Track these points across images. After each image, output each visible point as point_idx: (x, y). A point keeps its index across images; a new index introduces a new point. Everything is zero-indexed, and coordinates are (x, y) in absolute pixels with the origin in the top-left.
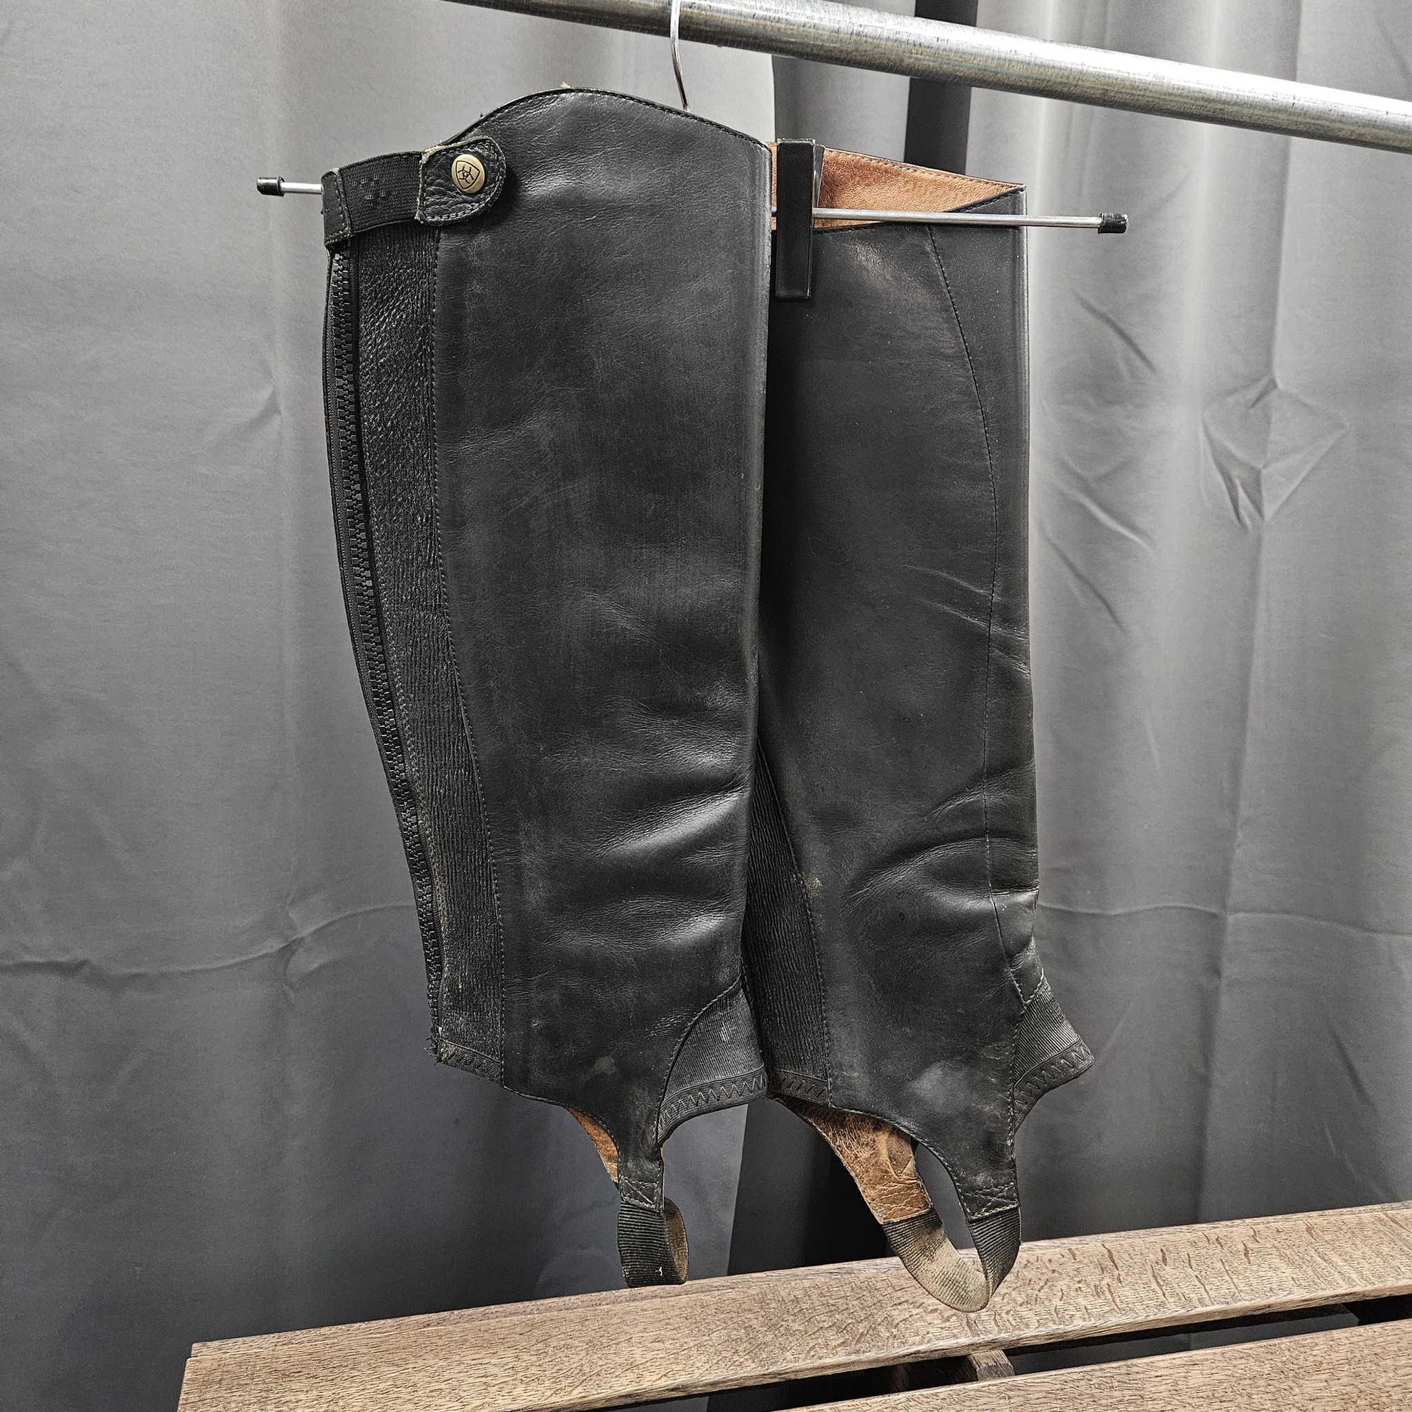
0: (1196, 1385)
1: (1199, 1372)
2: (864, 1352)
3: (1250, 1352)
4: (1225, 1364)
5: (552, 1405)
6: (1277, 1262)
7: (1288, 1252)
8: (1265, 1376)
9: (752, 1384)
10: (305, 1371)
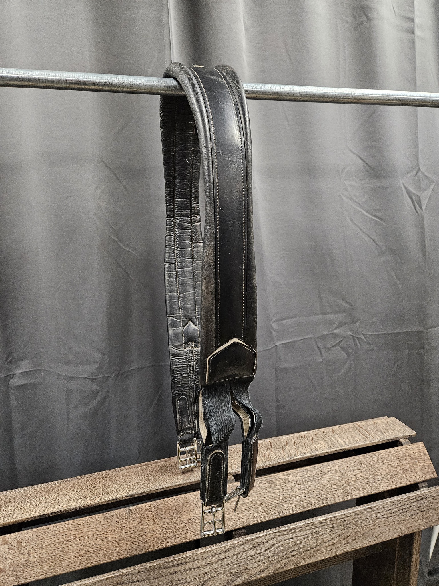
2: (189, 480)
3: (308, 469)
5: (89, 505)
6: (321, 441)
7: (324, 438)
8: (313, 476)
9: (153, 493)
10: (14, 501)
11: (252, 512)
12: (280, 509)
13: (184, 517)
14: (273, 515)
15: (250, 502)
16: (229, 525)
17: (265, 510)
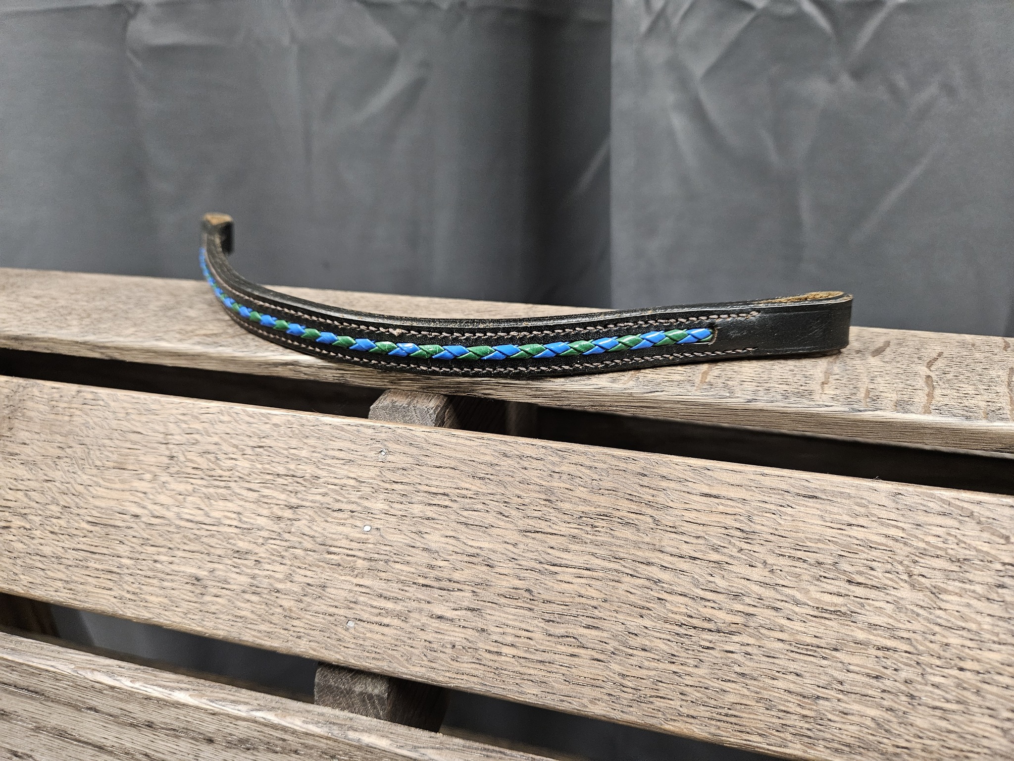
0: (800, 535)
1: (819, 513)
4: (893, 516)
11: (450, 614)
12: (643, 673)
13: (101, 491)
14: (578, 688)
15: (459, 557)
16: (296, 623)
17: (538, 635)
